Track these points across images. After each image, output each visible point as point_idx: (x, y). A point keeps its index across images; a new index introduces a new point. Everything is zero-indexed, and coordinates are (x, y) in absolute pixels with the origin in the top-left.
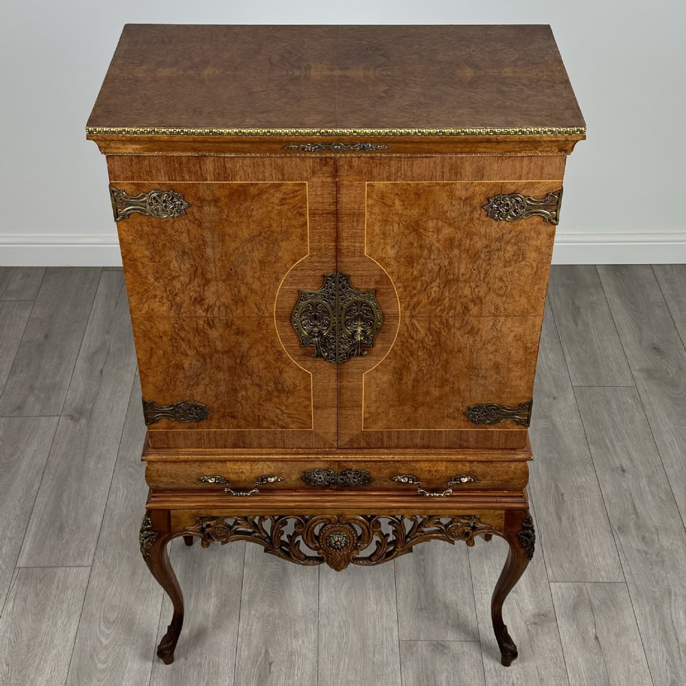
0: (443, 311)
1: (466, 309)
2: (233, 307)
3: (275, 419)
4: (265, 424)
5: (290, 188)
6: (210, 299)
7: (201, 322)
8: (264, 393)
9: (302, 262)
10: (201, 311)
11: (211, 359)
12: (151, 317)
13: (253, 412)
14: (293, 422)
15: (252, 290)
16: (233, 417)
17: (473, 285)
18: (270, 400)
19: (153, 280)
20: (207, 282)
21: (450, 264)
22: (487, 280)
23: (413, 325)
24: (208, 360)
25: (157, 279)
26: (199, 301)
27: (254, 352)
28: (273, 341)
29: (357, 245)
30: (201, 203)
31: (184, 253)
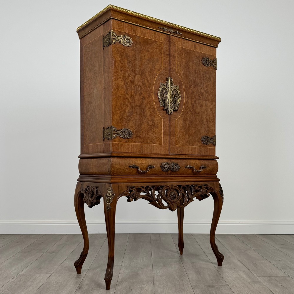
0: (194, 97)
1: (200, 97)
2: (142, 87)
3: (152, 139)
4: (149, 141)
5: (159, 43)
6: (136, 83)
7: (133, 92)
8: (149, 126)
9: (161, 72)
10: (133, 87)
11: (135, 108)
12: (118, 87)
13: (146, 135)
14: (157, 141)
15: (147, 80)
16: (140, 137)
17: (201, 88)
18: (151, 130)
19: (120, 71)
20: (136, 74)
21: (195, 79)
22: (203, 87)
23: (188, 101)
24: (134, 109)
25: (121, 71)
26: (132, 82)
27: (147, 108)
28: (152, 103)
29: (174, 68)
30: (136, 43)
31: (130, 61)
